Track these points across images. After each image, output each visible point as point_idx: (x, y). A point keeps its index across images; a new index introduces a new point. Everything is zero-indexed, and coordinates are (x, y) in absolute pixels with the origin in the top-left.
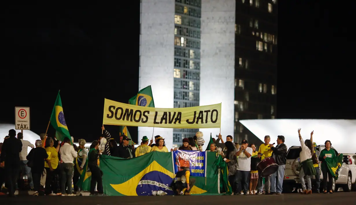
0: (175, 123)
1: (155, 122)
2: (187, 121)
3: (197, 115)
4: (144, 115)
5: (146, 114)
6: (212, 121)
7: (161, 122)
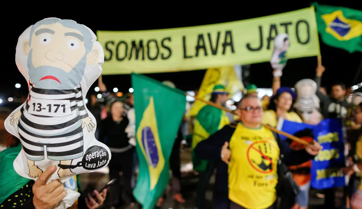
0: (224, 52)
1: (185, 57)
2: (248, 47)
3: (266, 35)
4: (163, 46)
5: (166, 43)
6: (299, 41)
7: (197, 55)
